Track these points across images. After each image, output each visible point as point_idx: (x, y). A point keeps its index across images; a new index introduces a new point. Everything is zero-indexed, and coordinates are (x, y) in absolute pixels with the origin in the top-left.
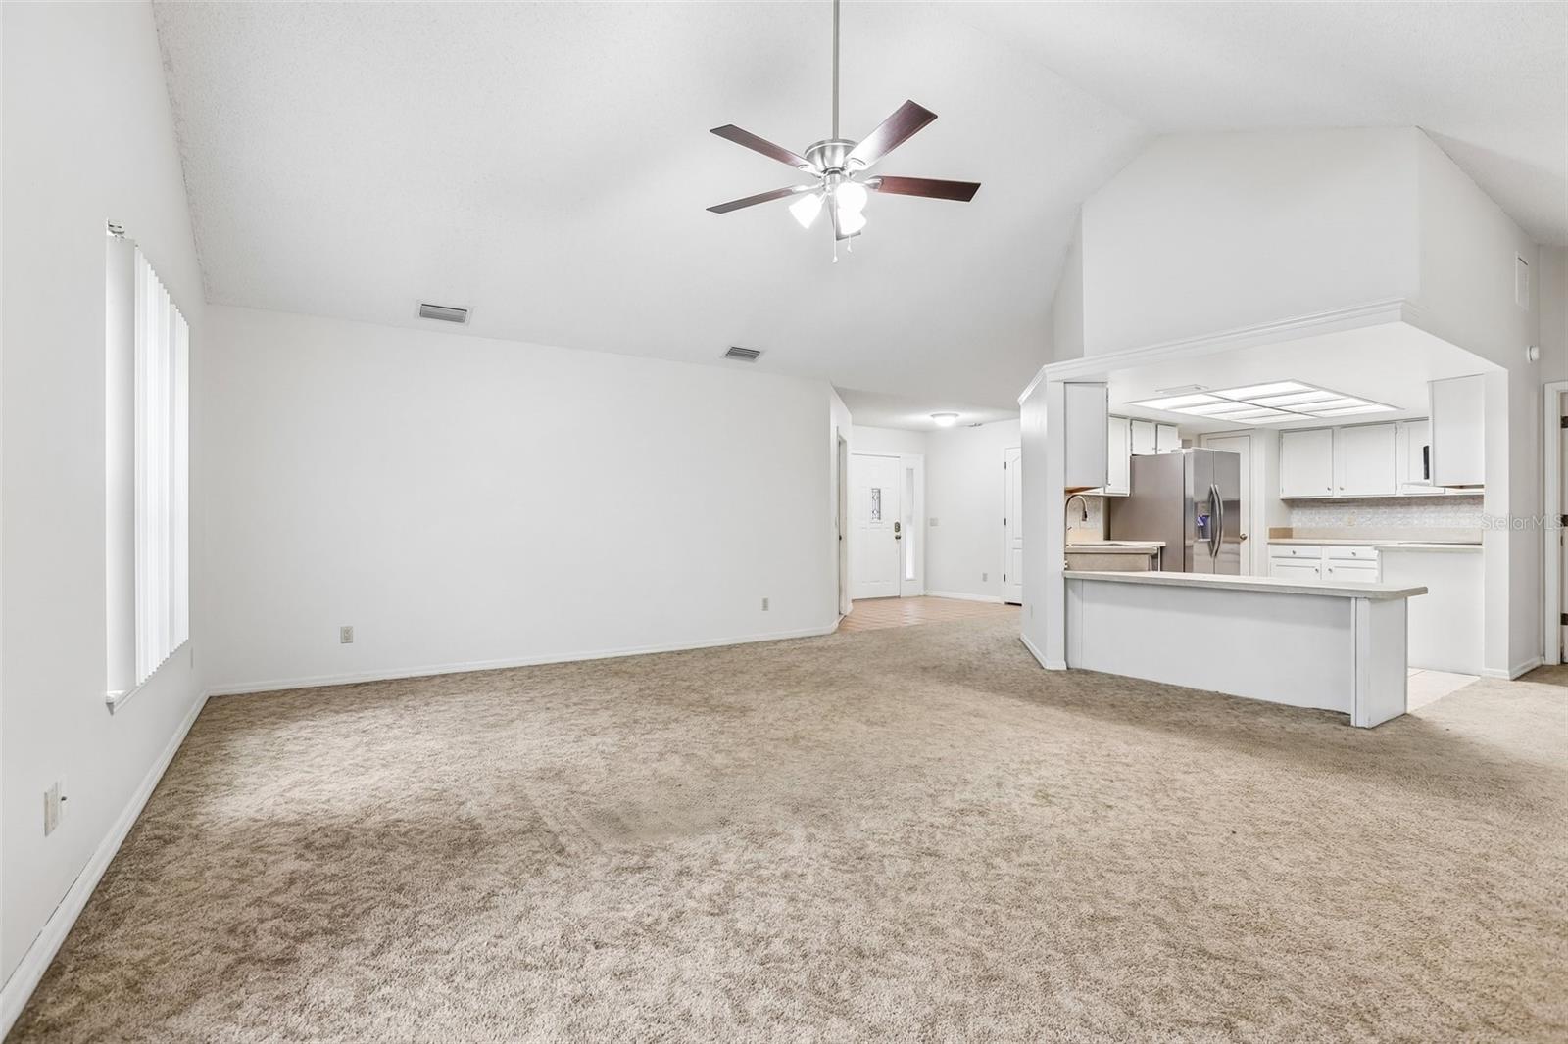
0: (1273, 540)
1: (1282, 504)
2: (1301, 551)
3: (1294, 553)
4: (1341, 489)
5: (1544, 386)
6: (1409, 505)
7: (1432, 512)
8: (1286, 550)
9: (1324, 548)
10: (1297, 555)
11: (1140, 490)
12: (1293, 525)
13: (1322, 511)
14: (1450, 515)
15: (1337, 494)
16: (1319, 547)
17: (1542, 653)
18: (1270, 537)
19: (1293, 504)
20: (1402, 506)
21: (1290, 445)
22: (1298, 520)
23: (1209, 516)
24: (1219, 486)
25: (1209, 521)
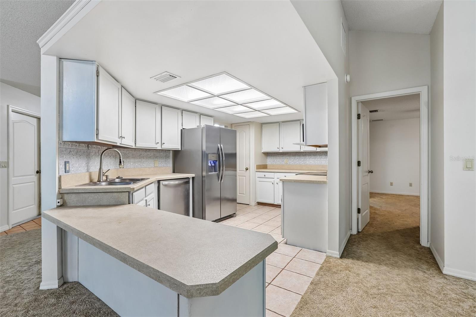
0: (258, 170)
1: (263, 155)
2: (268, 175)
3: (265, 176)
4: (282, 148)
5: (351, 98)
6: (305, 155)
7: (313, 158)
8: (262, 175)
9: (276, 174)
10: (266, 177)
11: (186, 147)
12: (268, 163)
13: (277, 158)
14: (318, 160)
15: (281, 151)
16: (273, 173)
17: (350, 228)
18: (257, 169)
19: (268, 154)
20: (303, 155)
21: (266, 130)
22: (270, 161)
23: (217, 161)
24: (223, 145)
25: (217, 163)
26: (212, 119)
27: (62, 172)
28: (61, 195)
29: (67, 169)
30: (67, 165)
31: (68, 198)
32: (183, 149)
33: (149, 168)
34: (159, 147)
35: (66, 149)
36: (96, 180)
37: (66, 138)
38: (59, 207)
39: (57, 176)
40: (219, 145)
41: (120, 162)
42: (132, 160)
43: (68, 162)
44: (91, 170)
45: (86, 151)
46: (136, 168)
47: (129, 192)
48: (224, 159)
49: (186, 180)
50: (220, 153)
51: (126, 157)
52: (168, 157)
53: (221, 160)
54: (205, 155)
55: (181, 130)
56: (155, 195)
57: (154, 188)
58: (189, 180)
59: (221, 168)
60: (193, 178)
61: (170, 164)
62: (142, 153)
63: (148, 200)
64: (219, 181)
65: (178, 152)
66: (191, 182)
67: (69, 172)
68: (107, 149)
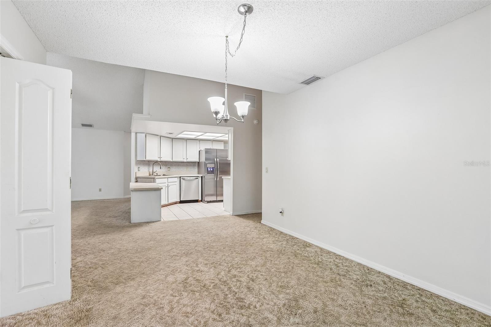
25: (214, 169)
26: (223, 142)
27: (137, 171)
28: (136, 178)
29: (139, 170)
30: (139, 168)
31: (139, 180)
32: (200, 161)
34: (185, 161)
35: (139, 163)
36: (151, 174)
37: (138, 159)
38: (135, 182)
39: (135, 172)
40: (216, 159)
41: (161, 168)
42: (174, 167)
43: (139, 167)
44: (150, 171)
45: (148, 163)
47: (154, 178)
48: (218, 167)
49: (197, 178)
50: (216, 164)
51: (172, 165)
52: (195, 166)
53: (216, 167)
54: (206, 164)
55: (199, 151)
56: (178, 183)
57: (177, 180)
58: (198, 177)
59: (216, 172)
60: (202, 177)
61: (196, 170)
62: (180, 164)
63: (169, 184)
64: (216, 179)
65: (199, 163)
66: (200, 179)
67: (139, 171)
68: (155, 163)
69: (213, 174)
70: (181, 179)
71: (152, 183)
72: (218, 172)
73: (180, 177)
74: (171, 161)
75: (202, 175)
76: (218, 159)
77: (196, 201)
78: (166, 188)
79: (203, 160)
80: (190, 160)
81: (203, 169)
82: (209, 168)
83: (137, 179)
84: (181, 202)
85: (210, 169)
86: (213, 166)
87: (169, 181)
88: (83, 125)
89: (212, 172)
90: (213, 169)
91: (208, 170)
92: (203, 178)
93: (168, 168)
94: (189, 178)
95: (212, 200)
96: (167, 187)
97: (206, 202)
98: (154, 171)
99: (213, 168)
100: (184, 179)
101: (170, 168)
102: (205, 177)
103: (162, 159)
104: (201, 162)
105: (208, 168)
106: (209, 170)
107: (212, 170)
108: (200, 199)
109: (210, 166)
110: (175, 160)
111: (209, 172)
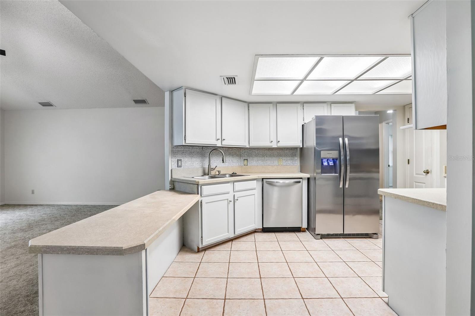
23: (337, 159)
24: (348, 140)
25: (338, 162)
27: (175, 167)
28: (173, 182)
29: (179, 164)
31: (177, 186)
32: (305, 146)
33: (272, 166)
34: (274, 145)
35: (178, 151)
37: (176, 144)
38: (171, 190)
39: (170, 170)
40: (341, 140)
41: (223, 161)
42: (255, 159)
43: (181, 160)
44: (206, 166)
45: (200, 151)
46: (259, 166)
47: (198, 185)
48: (348, 158)
49: (298, 181)
50: (342, 150)
51: (250, 155)
52: (295, 155)
53: (342, 158)
54: (317, 153)
55: (303, 125)
56: (258, 193)
57: (256, 185)
58: (301, 180)
59: (343, 168)
60: (308, 179)
61: (297, 163)
62: (265, 152)
63: (237, 195)
64: (341, 186)
65: (302, 149)
66: (305, 183)
67: (181, 167)
68: (213, 150)
69: (335, 173)
70: (265, 184)
71: (195, 194)
72: (348, 168)
73: (263, 179)
74: (248, 147)
75: (308, 175)
76: (346, 140)
77: (297, 230)
78: (228, 204)
79: (311, 142)
80: (283, 143)
81: (311, 161)
82: (324, 160)
83: (173, 184)
84: (265, 230)
85: (328, 163)
86: (334, 154)
87: (237, 189)
88: (136, 102)
89: (332, 169)
90: (335, 163)
91: (322, 164)
92: (312, 182)
93: (244, 160)
94: (281, 181)
95: (332, 233)
96: (232, 203)
97: (319, 237)
98: (213, 166)
99: (334, 160)
100: (270, 184)
101: (247, 160)
102: (315, 178)
103: (226, 143)
104: (308, 148)
105: (322, 160)
106: (325, 164)
107: (331, 163)
108: (305, 226)
109: (328, 156)
110: (254, 144)
111: (325, 170)
